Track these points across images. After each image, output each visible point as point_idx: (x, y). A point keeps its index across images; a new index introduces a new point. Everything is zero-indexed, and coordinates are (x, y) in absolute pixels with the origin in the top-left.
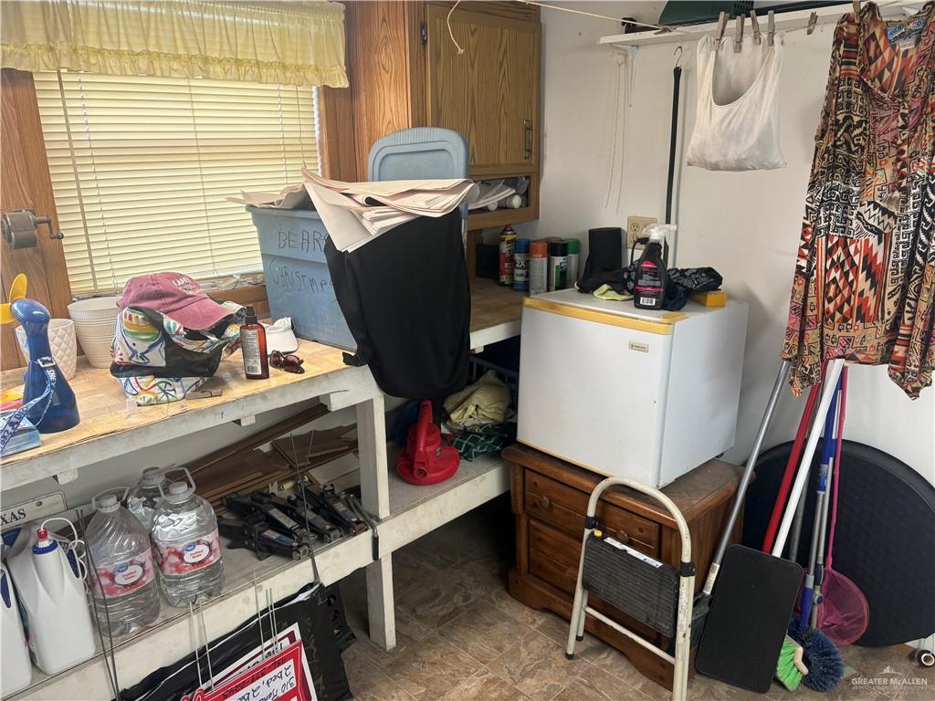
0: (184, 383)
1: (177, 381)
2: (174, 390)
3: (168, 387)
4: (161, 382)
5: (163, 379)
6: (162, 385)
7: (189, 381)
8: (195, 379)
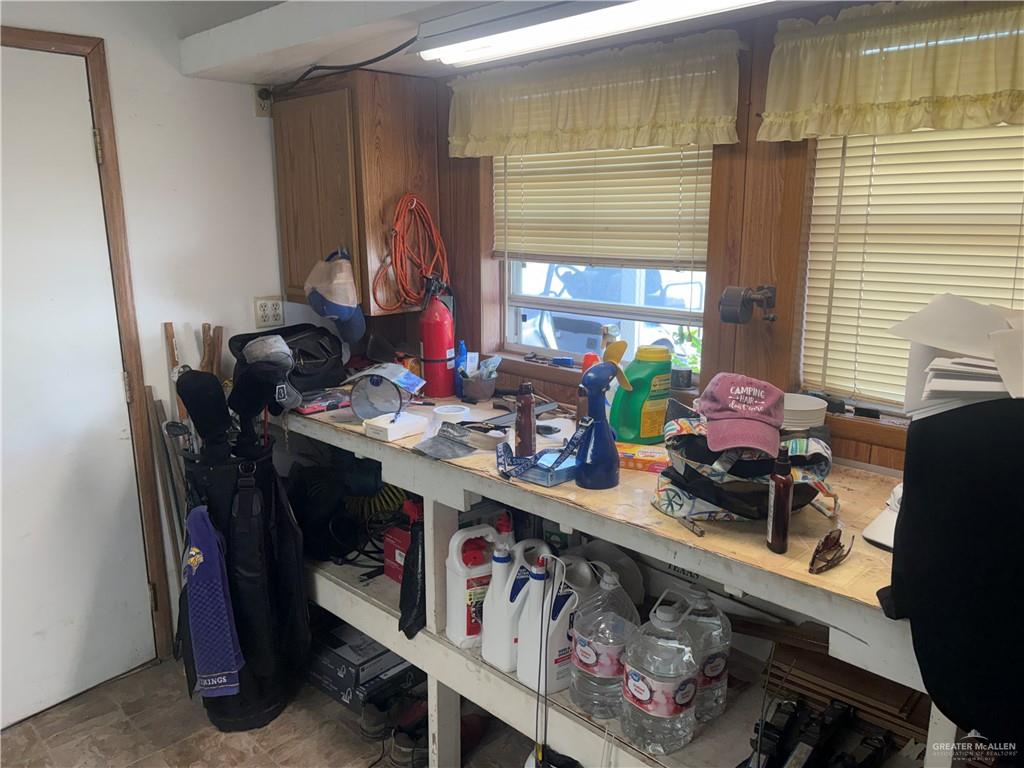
0: (696, 504)
1: (690, 498)
2: (681, 506)
3: (677, 499)
4: (673, 490)
5: (677, 489)
6: (672, 494)
7: (704, 506)
8: (712, 508)
